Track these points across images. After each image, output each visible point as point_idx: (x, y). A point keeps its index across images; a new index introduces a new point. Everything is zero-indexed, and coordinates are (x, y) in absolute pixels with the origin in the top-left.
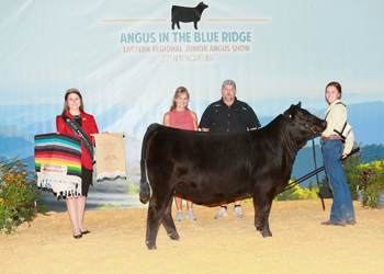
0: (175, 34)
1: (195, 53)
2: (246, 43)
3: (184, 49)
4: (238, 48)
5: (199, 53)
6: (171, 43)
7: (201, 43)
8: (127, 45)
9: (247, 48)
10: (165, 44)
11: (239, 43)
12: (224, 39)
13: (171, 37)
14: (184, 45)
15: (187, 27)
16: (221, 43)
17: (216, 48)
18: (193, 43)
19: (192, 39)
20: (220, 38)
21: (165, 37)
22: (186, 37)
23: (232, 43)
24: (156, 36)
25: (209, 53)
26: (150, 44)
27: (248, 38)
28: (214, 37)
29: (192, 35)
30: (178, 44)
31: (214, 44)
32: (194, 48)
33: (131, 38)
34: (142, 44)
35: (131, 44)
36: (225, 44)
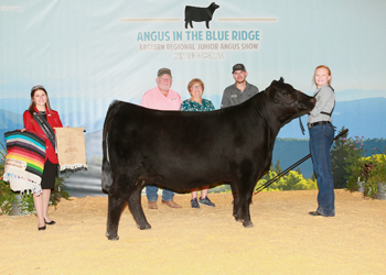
0: (188, 33)
1: (207, 51)
2: (255, 42)
3: (196, 47)
4: (248, 46)
5: (211, 50)
6: (185, 41)
7: (212, 42)
8: (144, 43)
9: (256, 46)
10: (179, 42)
11: (248, 41)
12: (234, 37)
13: (185, 35)
14: (196, 43)
15: (199, 26)
16: (230, 41)
17: (226, 46)
18: (204, 42)
19: (204, 37)
20: (230, 37)
21: (179, 36)
22: (198, 36)
23: (241, 42)
24: (171, 35)
25: (220, 50)
26: (164, 43)
27: (256, 36)
28: (224, 35)
29: (204, 34)
30: (191, 42)
31: (224, 42)
32: (205, 46)
33: (148, 36)
34: (158, 42)
35: (147, 42)
36: (235, 42)
